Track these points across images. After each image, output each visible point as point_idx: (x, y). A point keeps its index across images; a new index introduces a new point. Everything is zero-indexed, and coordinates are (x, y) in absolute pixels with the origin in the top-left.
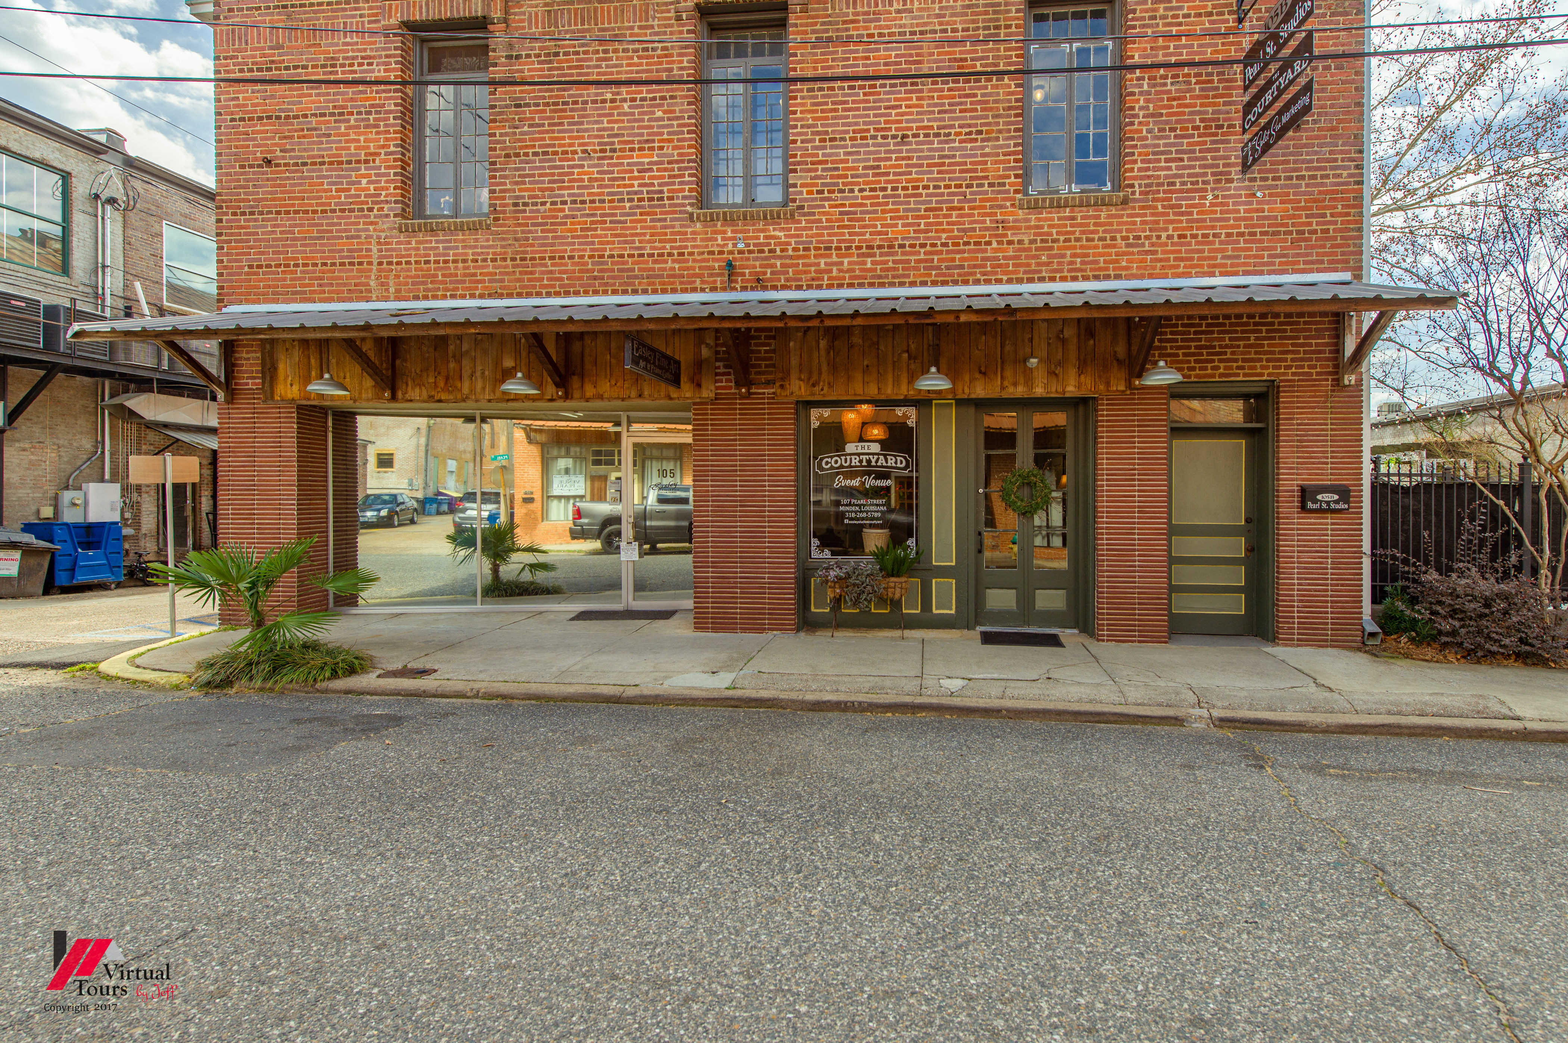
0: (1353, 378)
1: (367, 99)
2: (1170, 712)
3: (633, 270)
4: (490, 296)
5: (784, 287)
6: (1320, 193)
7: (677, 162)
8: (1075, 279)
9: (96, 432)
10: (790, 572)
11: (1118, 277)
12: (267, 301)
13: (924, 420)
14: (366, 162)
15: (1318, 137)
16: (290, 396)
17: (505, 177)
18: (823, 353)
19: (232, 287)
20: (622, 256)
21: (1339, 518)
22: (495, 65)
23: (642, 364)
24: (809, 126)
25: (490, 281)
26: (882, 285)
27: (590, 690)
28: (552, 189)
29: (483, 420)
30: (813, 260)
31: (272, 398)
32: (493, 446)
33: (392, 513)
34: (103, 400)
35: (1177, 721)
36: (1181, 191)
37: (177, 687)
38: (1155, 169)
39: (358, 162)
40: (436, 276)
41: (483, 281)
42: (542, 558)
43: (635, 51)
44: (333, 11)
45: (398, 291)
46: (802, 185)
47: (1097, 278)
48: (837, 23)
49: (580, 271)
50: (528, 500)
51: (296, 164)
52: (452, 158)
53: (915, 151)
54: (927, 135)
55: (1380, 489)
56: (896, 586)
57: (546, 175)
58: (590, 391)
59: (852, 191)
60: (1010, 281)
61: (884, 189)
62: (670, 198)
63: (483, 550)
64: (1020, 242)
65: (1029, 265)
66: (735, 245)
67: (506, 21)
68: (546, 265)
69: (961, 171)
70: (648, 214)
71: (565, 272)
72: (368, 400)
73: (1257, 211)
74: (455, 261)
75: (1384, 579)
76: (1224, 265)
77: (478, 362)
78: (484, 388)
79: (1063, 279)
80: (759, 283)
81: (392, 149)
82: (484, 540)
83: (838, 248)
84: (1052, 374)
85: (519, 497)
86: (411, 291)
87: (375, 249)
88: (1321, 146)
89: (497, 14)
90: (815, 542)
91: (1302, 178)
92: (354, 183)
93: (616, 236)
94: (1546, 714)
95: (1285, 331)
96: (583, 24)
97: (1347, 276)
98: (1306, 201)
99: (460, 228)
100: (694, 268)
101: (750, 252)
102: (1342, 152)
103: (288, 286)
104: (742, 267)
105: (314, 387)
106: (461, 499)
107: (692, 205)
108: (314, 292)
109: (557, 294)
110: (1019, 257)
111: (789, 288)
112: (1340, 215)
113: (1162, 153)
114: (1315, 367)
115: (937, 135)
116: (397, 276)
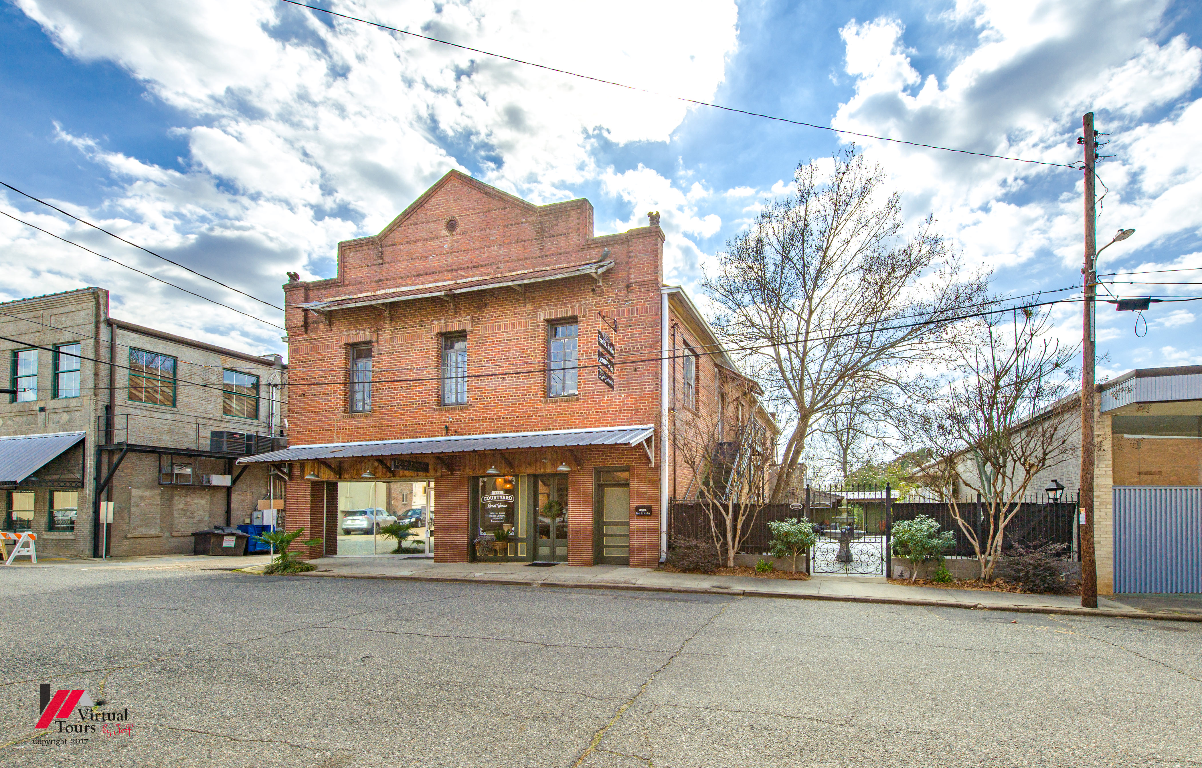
1: (334, 371)
3: (416, 429)
4: (371, 440)
5: (465, 434)
7: (431, 390)
9: (267, 485)
10: (465, 540)
11: (575, 428)
13: (517, 482)
14: (334, 393)
17: (377, 397)
18: (477, 458)
20: (413, 424)
22: (374, 357)
23: (401, 467)
25: (371, 435)
28: (391, 401)
30: (474, 424)
33: (418, 519)
39: (331, 393)
40: (353, 433)
43: (418, 350)
45: (343, 439)
46: (471, 397)
47: (568, 428)
49: (399, 430)
57: (389, 396)
59: (487, 398)
60: (539, 430)
61: (498, 397)
62: (428, 403)
64: (542, 415)
65: (545, 424)
66: (449, 419)
67: (377, 341)
68: (388, 428)
69: (523, 390)
70: (421, 409)
71: (394, 430)
74: (361, 428)
76: (611, 423)
79: (557, 429)
80: (456, 433)
81: (342, 388)
83: (482, 419)
86: (346, 439)
87: (335, 424)
89: (375, 339)
90: (481, 529)
92: (330, 401)
93: (411, 417)
96: (402, 341)
99: (363, 416)
100: (435, 428)
101: (454, 422)
104: (451, 427)
107: (436, 405)
108: (317, 440)
109: (391, 439)
110: (542, 421)
116: (342, 434)
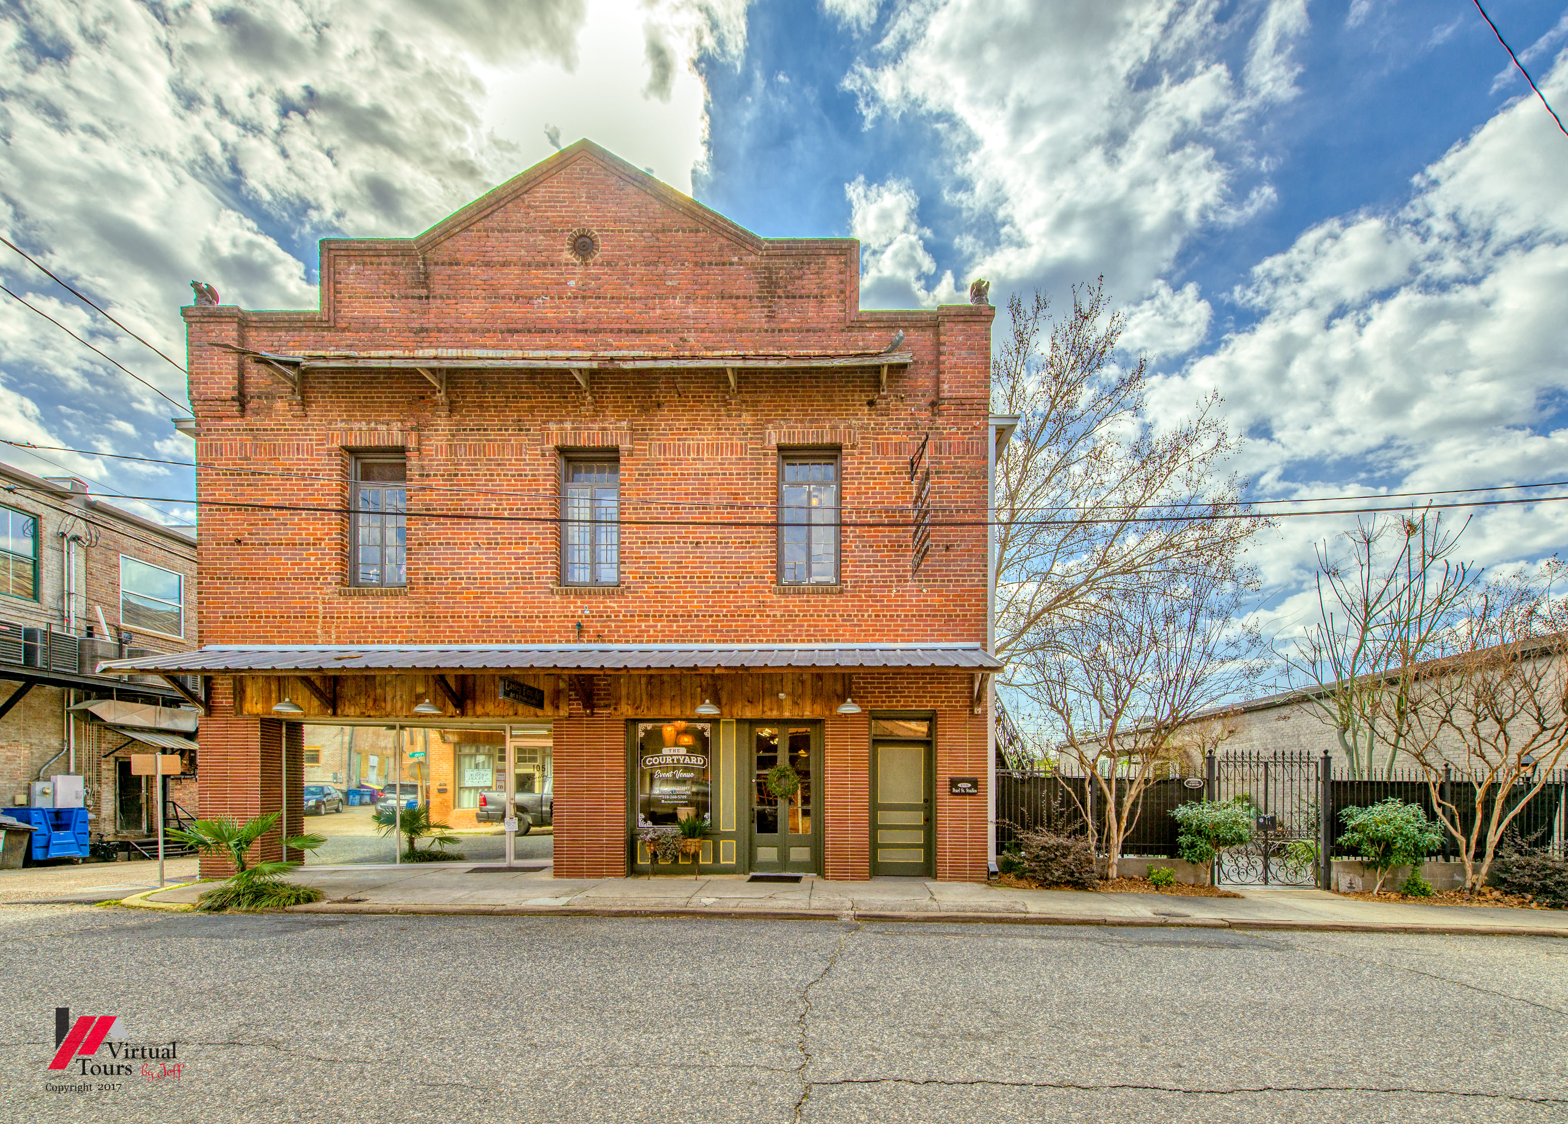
0: (980, 709)
1: (315, 500)
2: (831, 912)
3: (511, 627)
4: (408, 643)
5: (617, 641)
6: (962, 590)
7: (543, 553)
8: (810, 641)
9: (63, 732)
10: (621, 836)
11: (837, 641)
12: (237, 642)
13: (716, 732)
14: (314, 544)
15: (960, 556)
16: (255, 712)
17: (418, 559)
18: (643, 687)
19: (210, 632)
20: (503, 617)
21: (973, 799)
22: (411, 480)
23: (513, 695)
24: (634, 533)
25: (407, 632)
26: (684, 641)
28: (453, 569)
29: (402, 728)
30: (636, 623)
31: (241, 713)
32: (411, 746)
34: (69, 705)
36: (876, 586)
38: (860, 571)
39: (308, 544)
40: (367, 627)
41: (402, 632)
42: (448, 833)
43: (513, 476)
44: (289, 435)
45: (338, 637)
46: (630, 573)
47: (823, 641)
48: (653, 465)
49: (473, 627)
50: (440, 790)
51: (260, 544)
52: (378, 543)
53: (705, 553)
54: (713, 543)
56: (692, 845)
57: (448, 559)
58: (479, 710)
59: (663, 578)
60: (768, 641)
61: (685, 577)
62: (537, 578)
63: (401, 826)
64: (774, 616)
65: (780, 631)
66: (583, 612)
67: (419, 450)
68: (448, 622)
69: (736, 568)
70: (522, 588)
71: (462, 627)
72: (316, 715)
73: (923, 601)
74: (381, 617)
75: (1003, 838)
76: (903, 635)
77: (398, 689)
78: (402, 708)
79: (802, 641)
80: (599, 637)
81: (334, 536)
82: (403, 820)
83: (655, 616)
84: (795, 703)
85: (434, 787)
86: (347, 637)
87: (320, 607)
88: (962, 561)
89: (412, 444)
90: (641, 816)
91: (950, 581)
92: (305, 559)
93: (498, 603)
95: (942, 678)
96: (475, 455)
97: (977, 645)
98: (953, 595)
99: (384, 594)
100: (554, 627)
101: (593, 617)
102: (975, 566)
103: (254, 632)
104: (587, 626)
105: (277, 708)
106: (383, 791)
107: (553, 583)
108: (274, 637)
109: (457, 642)
110: (773, 626)
111: (620, 641)
112: (974, 605)
113: (865, 561)
114: (958, 701)
115: (720, 543)
116: (337, 627)
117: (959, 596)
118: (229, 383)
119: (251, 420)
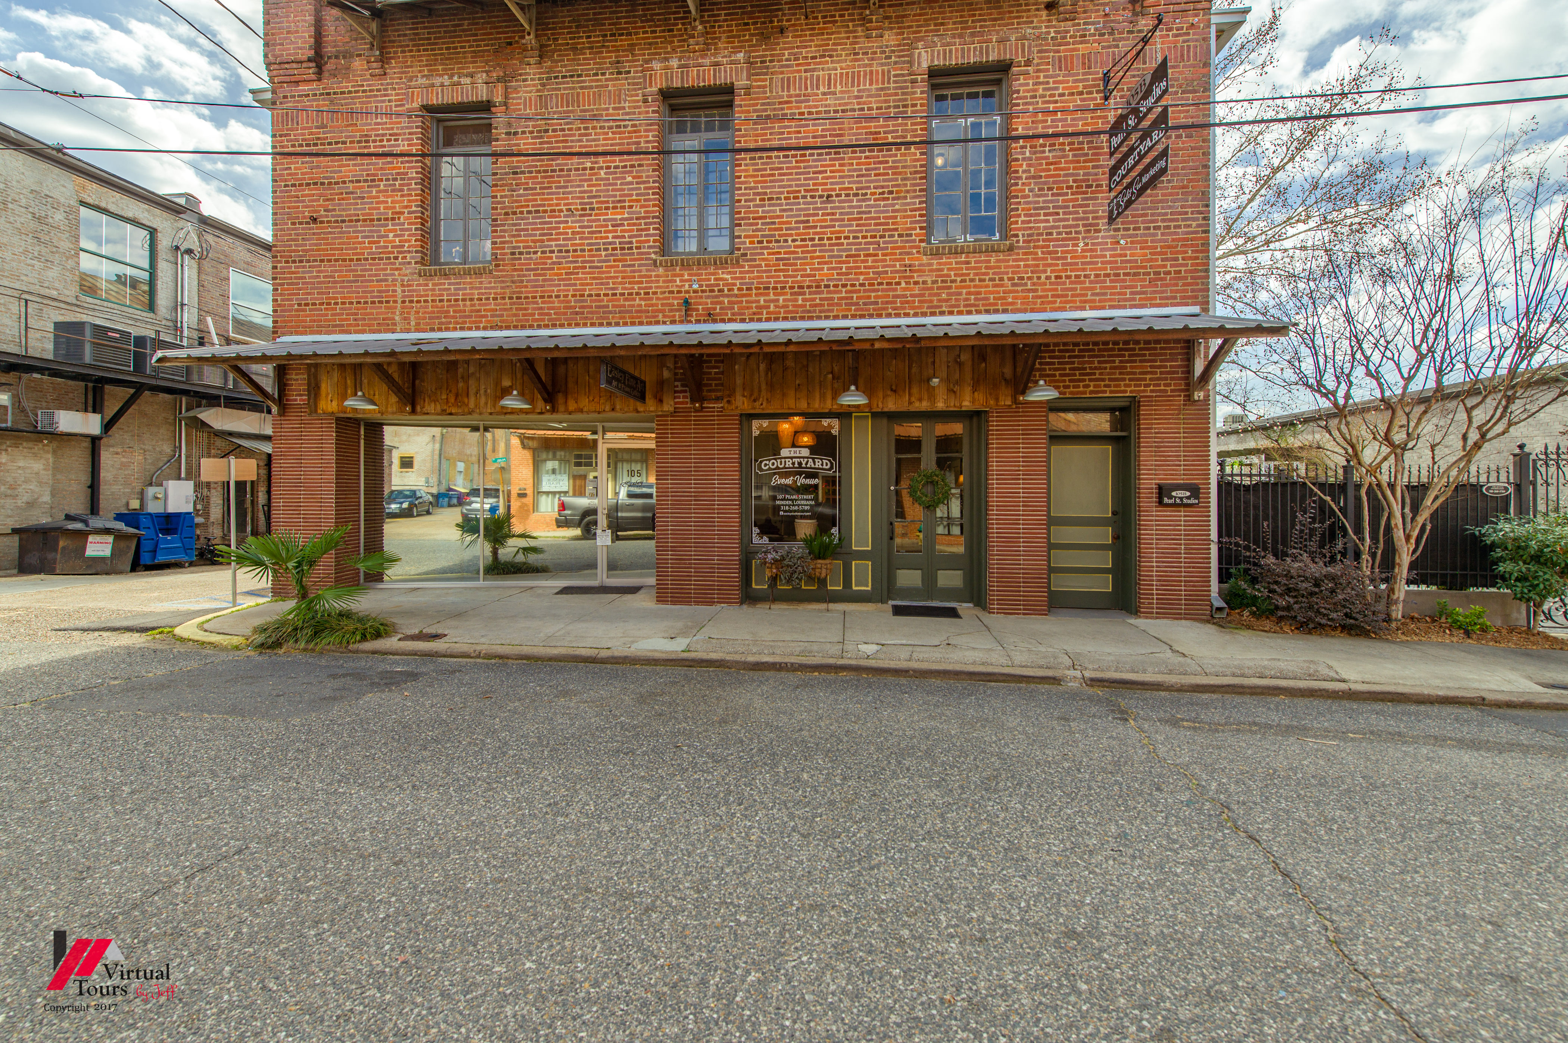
0: (1202, 394)
1: (394, 169)
2: (1050, 673)
3: (608, 306)
4: (492, 328)
5: (731, 320)
6: (1173, 240)
7: (644, 218)
8: (969, 313)
9: (175, 439)
10: (735, 554)
11: (1005, 311)
12: (312, 333)
13: (845, 430)
14: (393, 219)
15: (1171, 194)
16: (330, 410)
17: (504, 231)
18: (762, 374)
19: (285, 321)
20: (599, 295)
21: (1191, 512)
22: (497, 140)
23: (614, 383)
24: (751, 189)
25: (492, 316)
26: (811, 318)
27: (571, 652)
28: (542, 241)
29: (486, 429)
30: (754, 298)
31: (316, 411)
32: (494, 451)
34: (180, 413)
35: (1055, 681)
36: (1057, 240)
37: (237, 648)
38: (1036, 222)
39: (386, 219)
40: (449, 312)
41: (486, 316)
42: (532, 543)
43: (610, 128)
44: (367, 97)
45: (418, 324)
46: (746, 237)
47: (988, 312)
48: (774, 104)
49: (565, 308)
50: (522, 495)
51: (337, 222)
52: (462, 215)
53: (838, 208)
54: (847, 195)
55: (1226, 487)
56: (822, 567)
57: (538, 229)
58: (572, 405)
59: (786, 241)
60: (916, 315)
61: (813, 239)
62: (638, 248)
63: (485, 536)
64: (924, 282)
65: (931, 301)
66: (690, 286)
67: (506, 104)
68: (537, 303)
69: (876, 224)
70: (620, 261)
71: (553, 308)
72: (393, 413)
73: (1121, 255)
74: (463, 300)
75: (1229, 563)
76: (1094, 301)
77: (482, 381)
78: (486, 403)
79: (960, 313)
80: (711, 317)
81: (414, 209)
82: (486, 528)
83: (775, 288)
84: (951, 391)
85: (513, 492)
86: (428, 324)
87: (399, 290)
88: (1173, 201)
89: (498, 99)
90: (756, 530)
91: (1159, 228)
92: (383, 237)
93: (594, 278)
94: (1368, 677)
95: (1145, 355)
96: (568, 106)
97: (1196, 309)
98: (1161, 247)
99: (467, 273)
100: (657, 305)
101: (703, 291)
102: (1191, 206)
103: (329, 320)
104: (695, 304)
105: (350, 403)
106: (468, 494)
107: (655, 253)
108: (350, 325)
109: (546, 326)
110: (923, 295)
111: (734, 321)
112: (1190, 258)
113: (1042, 208)
114: (1170, 385)
115: (856, 195)
116: (417, 312)
117: (1169, 247)
118: (305, 42)
119: (328, 81)
